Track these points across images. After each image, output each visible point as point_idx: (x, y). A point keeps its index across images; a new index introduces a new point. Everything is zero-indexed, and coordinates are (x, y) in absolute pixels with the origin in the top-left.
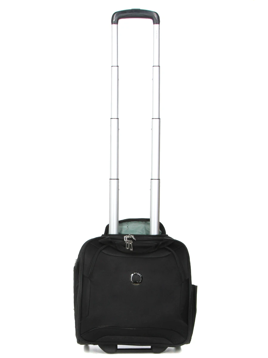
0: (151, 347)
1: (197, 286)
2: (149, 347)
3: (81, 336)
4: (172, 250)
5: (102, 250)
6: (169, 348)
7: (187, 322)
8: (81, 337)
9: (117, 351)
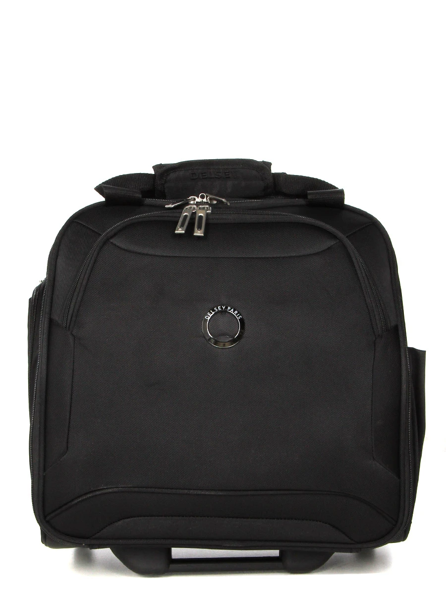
0: (280, 553)
1: (425, 352)
2: (275, 553)
3: (48, 518)
4: (340, 234)
5: (112, 237)
6: (336, 554)
7: (396, 468)
8: (48, 522)
9: (172, 566)
